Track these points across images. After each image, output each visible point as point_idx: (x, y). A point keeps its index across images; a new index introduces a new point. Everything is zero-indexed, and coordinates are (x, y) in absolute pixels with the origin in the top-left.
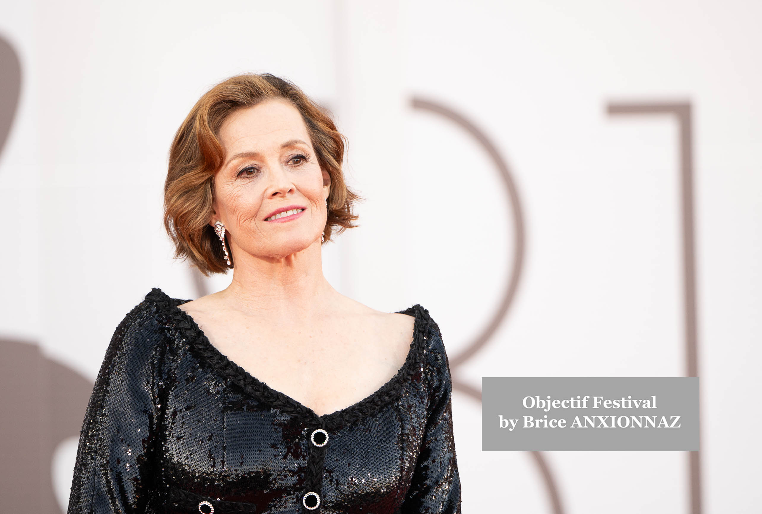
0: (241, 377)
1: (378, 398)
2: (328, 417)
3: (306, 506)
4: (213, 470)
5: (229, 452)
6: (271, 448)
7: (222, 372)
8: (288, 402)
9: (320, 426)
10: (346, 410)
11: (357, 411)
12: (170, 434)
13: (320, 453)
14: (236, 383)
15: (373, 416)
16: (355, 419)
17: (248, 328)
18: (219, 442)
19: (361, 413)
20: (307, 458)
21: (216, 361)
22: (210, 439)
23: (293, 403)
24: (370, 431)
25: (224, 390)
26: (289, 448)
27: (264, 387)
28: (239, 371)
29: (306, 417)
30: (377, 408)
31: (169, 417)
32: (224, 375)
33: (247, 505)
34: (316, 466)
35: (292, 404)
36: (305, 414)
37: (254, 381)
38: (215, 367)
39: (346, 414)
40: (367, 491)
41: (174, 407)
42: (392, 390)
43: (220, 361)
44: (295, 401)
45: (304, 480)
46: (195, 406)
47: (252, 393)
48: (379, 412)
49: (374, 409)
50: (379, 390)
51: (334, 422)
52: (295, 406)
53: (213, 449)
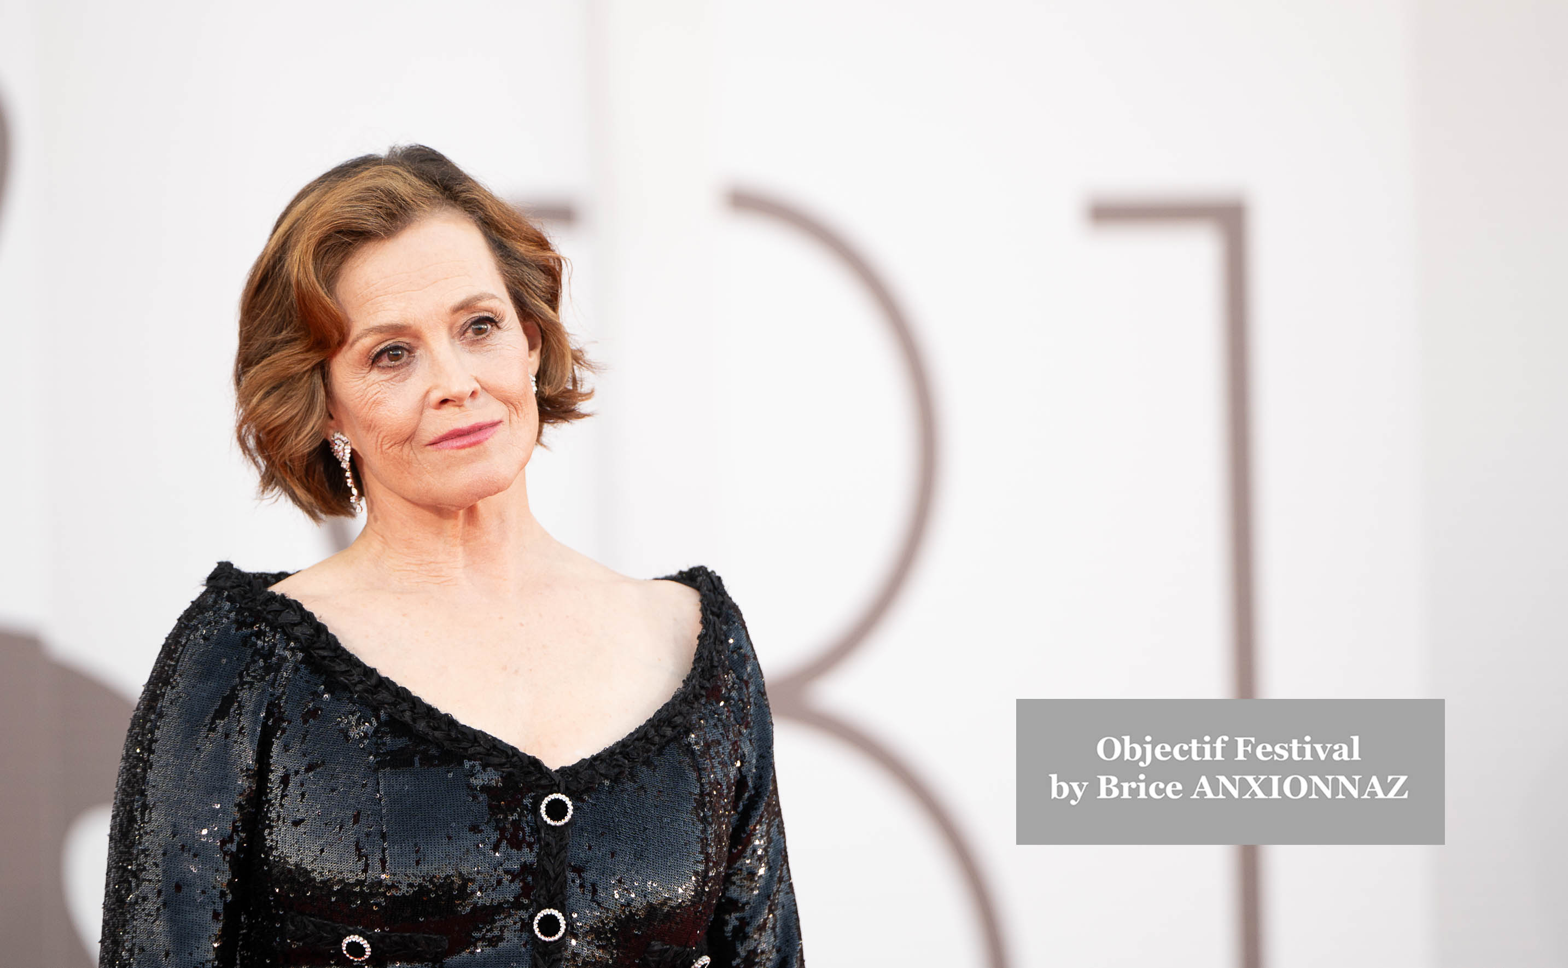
0: (405, 706)
1: (653, 732)
2: (568, 771)
3: (539, 935)
4: (366, 878)
5: (394, 843)
6: (469, 831)
7: (370, 698)
8: (495, 747)
9: (556, 788)
10: (599, 756)
11: (619, 756)
12: (279, 817)
13: (559, 838)
14: (396, 717)
15: (648, 763)
16: (616, 770)
17: (404, 615)
18: (372, 826)
19: (626, 758)
20: (536, 848)
21: (357, 679)
22: (356, 821)
23: (502, 748)
24: (645, 792)
25: (376, 731)
26: (502, 830)
27: (449, 721)
28: (402, 695)
29: (530, 773)
30: (653, 748)
31: (276, 786)
32: (375, 703)
33: (431, 938)
34: (554, 862)
35: (503, 751)
36: (528, 767)
37: (430, 712)
38: (357, 689)
39: (601, 763)
40: (648, 902)
41: (284, 768)
42: (676, 716)
43: (364, 679)
44: (507, 745)
45: (532, 888)
46: (323, 763)
47: (427, 734)
48: (658, 755)
49: (648, 751)
50: (654, 716)
51: (581, 779)
52: (507, 752)
53: (363, 839)
